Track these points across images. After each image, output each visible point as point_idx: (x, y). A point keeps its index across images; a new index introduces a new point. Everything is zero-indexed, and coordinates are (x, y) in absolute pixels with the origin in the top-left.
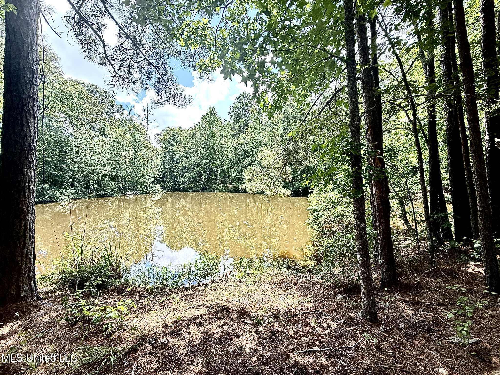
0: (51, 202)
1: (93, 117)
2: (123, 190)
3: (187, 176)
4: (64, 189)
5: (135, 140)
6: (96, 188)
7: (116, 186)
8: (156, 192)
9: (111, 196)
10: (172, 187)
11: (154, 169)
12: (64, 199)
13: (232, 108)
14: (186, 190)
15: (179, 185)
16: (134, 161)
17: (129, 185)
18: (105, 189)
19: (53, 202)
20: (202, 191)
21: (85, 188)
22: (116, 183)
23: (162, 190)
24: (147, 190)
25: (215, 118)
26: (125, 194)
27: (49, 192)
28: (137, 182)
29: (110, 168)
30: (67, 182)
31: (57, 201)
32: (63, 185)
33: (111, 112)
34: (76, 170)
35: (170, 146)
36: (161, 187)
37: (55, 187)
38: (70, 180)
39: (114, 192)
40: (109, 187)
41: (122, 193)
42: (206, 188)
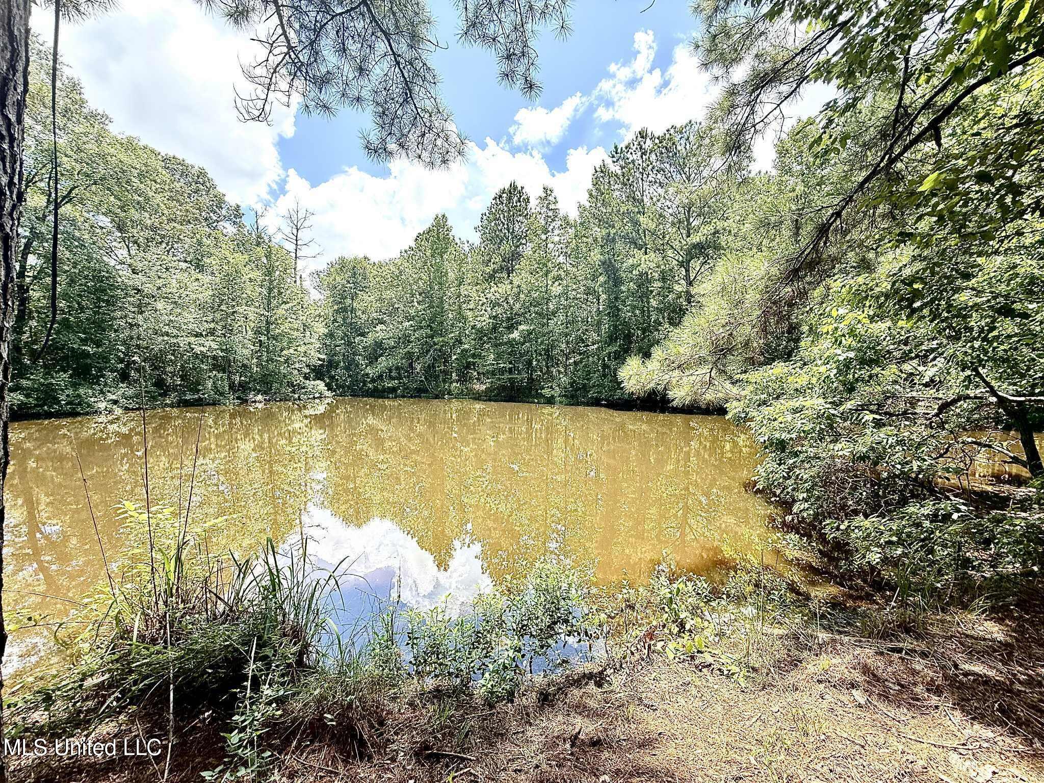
0: (74, 414)
1: (176, 225)
2: (241, 391)
3: (383, 363)
4: (106, 385)
5: (271, 282)
6: (180, 385)
7: (226, 383)
8: (314, 398)
9: (214, 404)
10: (349, 387)
11: (311, 347)
12: (105, 410)
13: (485, 217)
14: (379, 393)
15: (365, 383)
16: (266, 328)
17: (255, 380)
18: (201, 388)
19: (78, 414)
20: (415, 397)
21: (155, 385)
22: (225, 376)
23: (328, 394)
24: (294, 392)
25: (446, 238)
26: (246, 401)
27: (70, 392)
28: (273, 374)
29: (214, 340)
30: (112, 371)
31: (87, 414)
32: (103, 376)
33: (215, 218)
34: (134, 342)
35: (346, 298)
36: (326, 385)
37: (85, 380)
38: (120, 366)
39: (222, 394)
40: (209, 384)
41: (238, 398)
42: (426, 391)
